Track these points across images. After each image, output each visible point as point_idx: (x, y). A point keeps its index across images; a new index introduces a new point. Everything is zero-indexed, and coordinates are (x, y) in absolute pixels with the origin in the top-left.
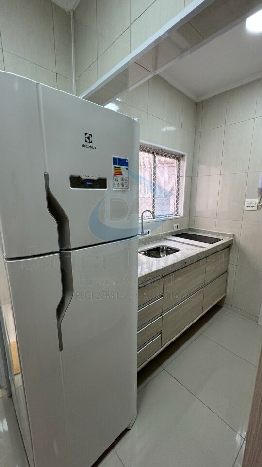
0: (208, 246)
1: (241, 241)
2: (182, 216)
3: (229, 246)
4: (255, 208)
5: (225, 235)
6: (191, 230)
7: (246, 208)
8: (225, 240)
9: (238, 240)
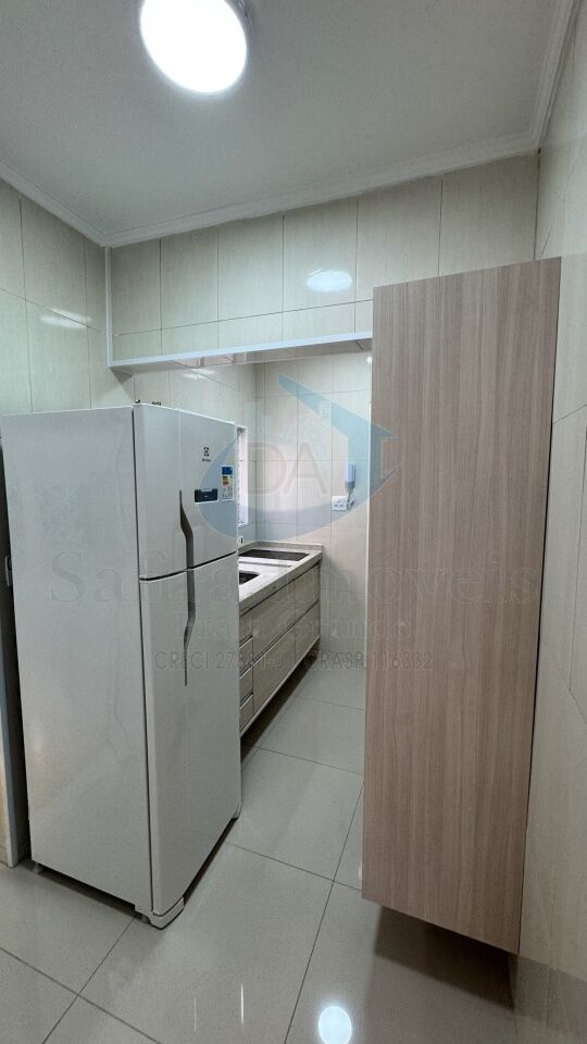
0: (295, 564)
1: (332, 553)
2: (246, 522)
3: (317, 563)
4: (345, 508)
5: (311, 547)
6: (259, 544)
7: (334, 508)
8: (313, 554)
9: (328, 553)
